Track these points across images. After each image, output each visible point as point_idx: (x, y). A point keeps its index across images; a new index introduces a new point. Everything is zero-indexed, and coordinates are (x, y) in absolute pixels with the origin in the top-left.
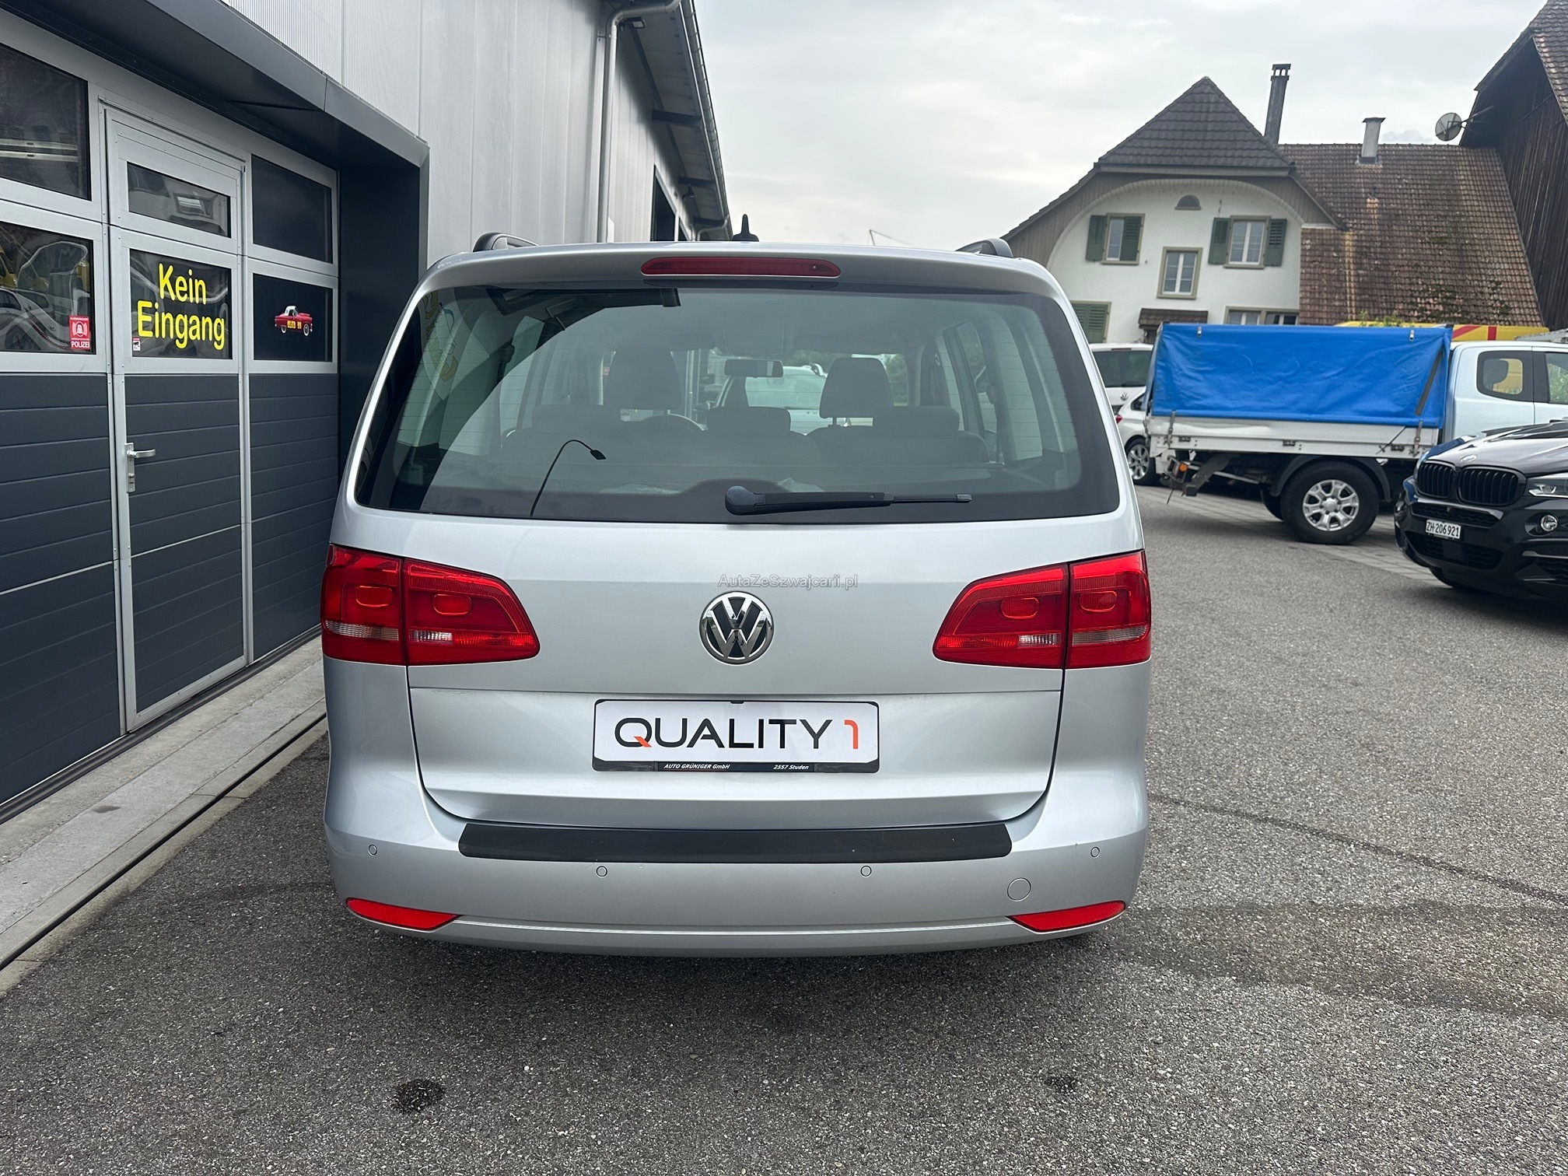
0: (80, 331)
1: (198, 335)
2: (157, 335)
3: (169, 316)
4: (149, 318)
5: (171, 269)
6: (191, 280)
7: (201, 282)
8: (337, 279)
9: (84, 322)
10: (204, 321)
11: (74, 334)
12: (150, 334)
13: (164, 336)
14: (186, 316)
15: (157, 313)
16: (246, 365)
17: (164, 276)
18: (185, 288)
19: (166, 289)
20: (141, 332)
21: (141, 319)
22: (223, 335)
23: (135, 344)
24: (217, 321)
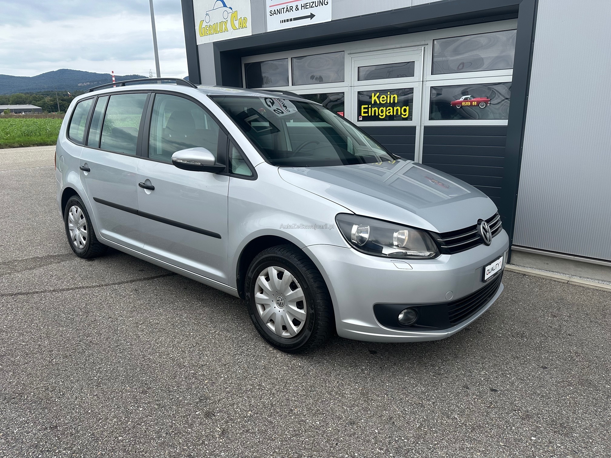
1: (392, 114)
2: (370, 115)
3: (377, 109)
4: (366, 110)
5: (378, 94)
6: (389, 96)
7: (396, 96)
10: (395, 108)
12: (367, 115)
13: (373, 115)
14: (385, 108)
15: (370, 109)
16: (423, 122)
17: (374, 96)
18: (385, 98)
19: (375, 100)
20: (363, 115)
21: (363, 110)
22: (407, 112)
23: (360, 118)
24: (404, 107)
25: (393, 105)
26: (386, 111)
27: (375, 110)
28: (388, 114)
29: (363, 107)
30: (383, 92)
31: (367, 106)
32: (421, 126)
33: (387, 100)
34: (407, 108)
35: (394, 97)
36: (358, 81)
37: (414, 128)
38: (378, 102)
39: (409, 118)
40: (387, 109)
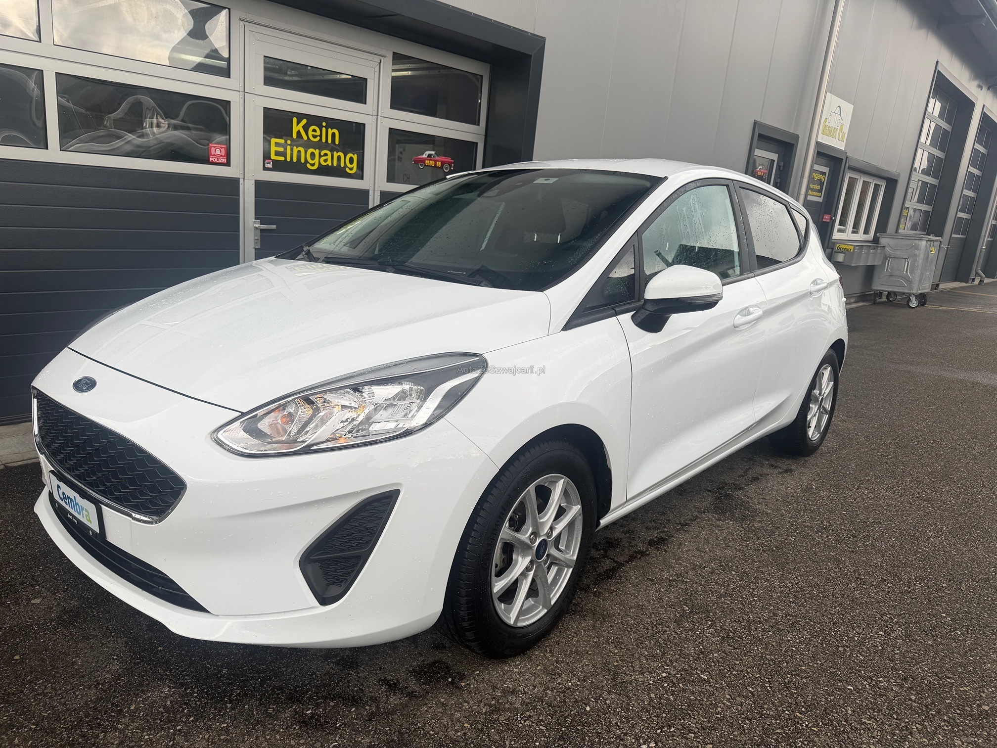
0: (218, 152)
1: (329, 162)
2: (288, 159)
3: (302, 149)
4: (281, 149)
5: (304, 121)
6: (324, 129)
7: (335, 131)
8: (484, 136)
9: (222, 148)
10: (336, 154)
11: (213, 154)
13: (295, 160)
15: (289, 148)
16: (378, 185)
17: (297, 125)
18: (318, 133)
19: (299, 132)
20: (273, 157)
21: (273, 149)
22: (355, 165)
23: (268, 163)
24: (350, 155)
25: (332, 148)
26: (320, 156)
27: (299, 152)
28: (323, 164)
29: (274, 141)
30: (314, 120)
31: (282, 141)
32: (375, 190)
33: (321, 136)
34: (355, 157)
35: (333, 134)
36: (265, 85)
38: (305, 138)
39: (359, 176)
40: (322, 154)
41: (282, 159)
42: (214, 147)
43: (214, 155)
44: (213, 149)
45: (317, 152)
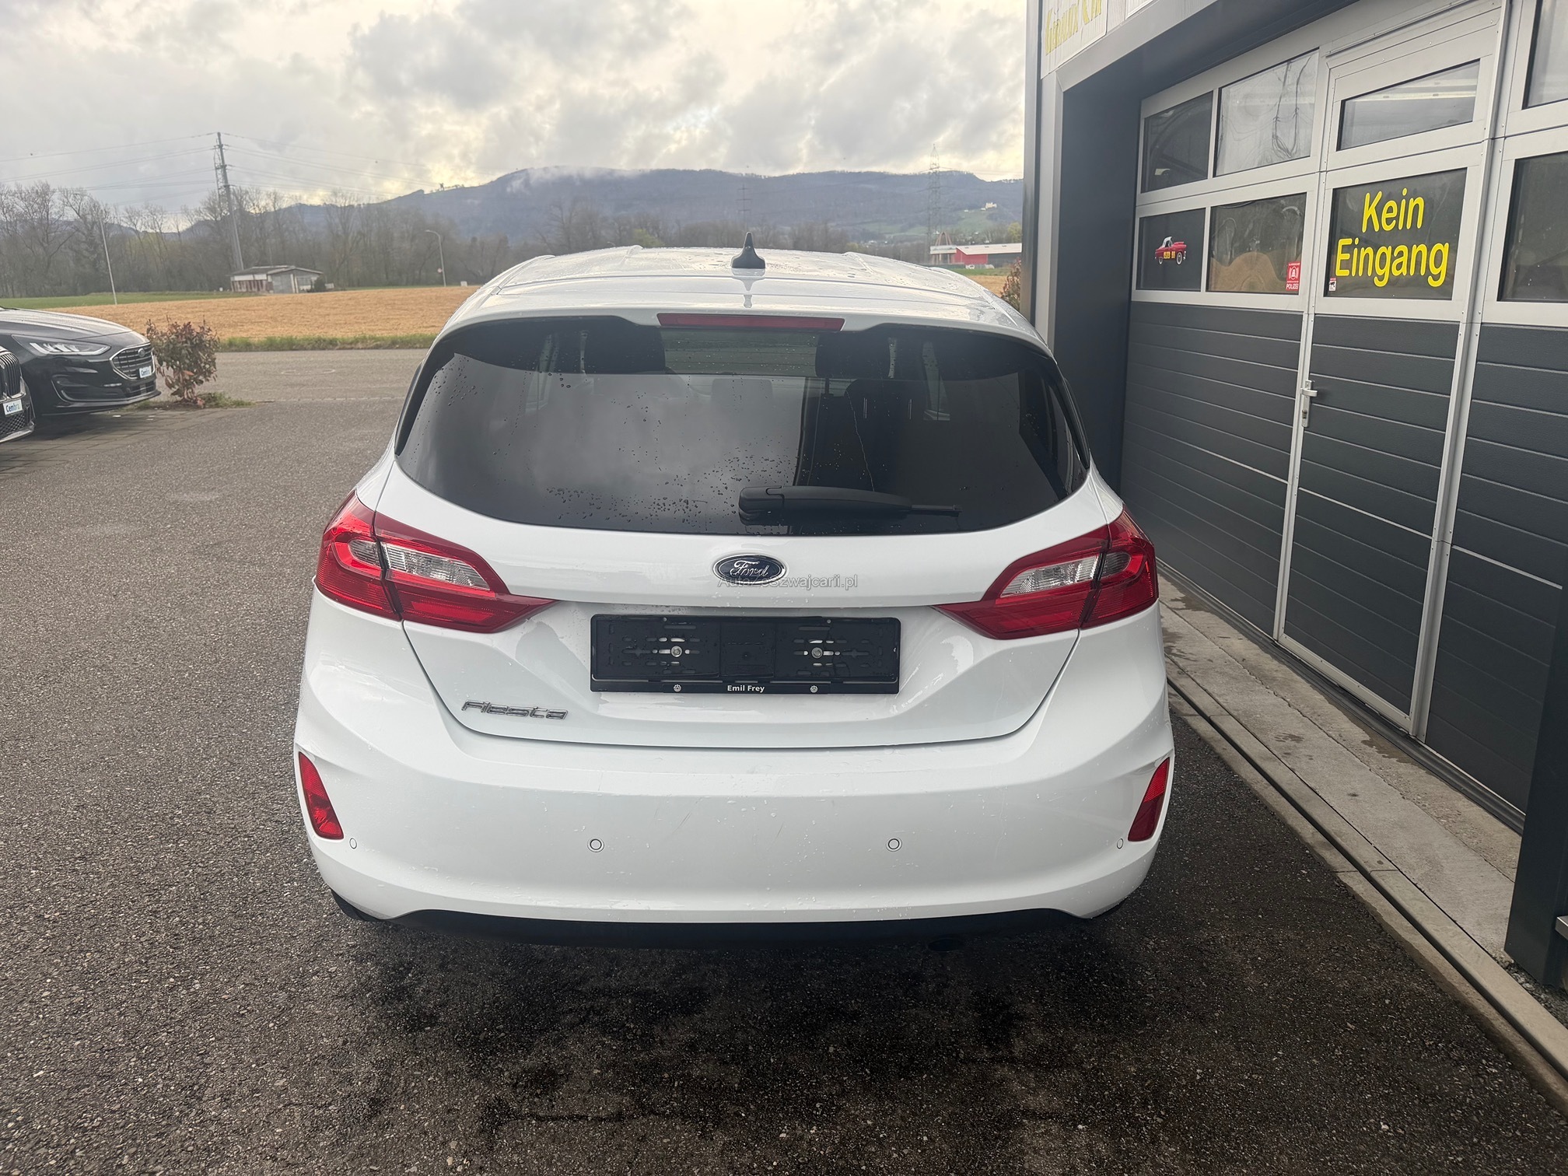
0: (1294, 274)
1: (1404, 270)
2: (1353, 273)
4: (1348, 256)
5: (1379, 195)
6: (1403, 204)
7: (1420, 201)
9: (1296, 267)
10: (1415, 250)
13: (1361, 274)
14: (1390, 248)
15: (1356, 251)
16: (1479, 308)
17: (1370, 205)
18: (1394, 215)
19: (1370, 219)
20: (1339, 272)
21: (1341, 256)
22: (1443, 268)
23: (1332, 284)
24: (1438, 246)
25: (1412, 237)
26: (1393, 259)
27: (1367, 255)
28: (1396, 273)
29: (1342, 242)
30: (1391, 189)
31: (1349, 241)
32: (1471, 323)
33: (1397, 218)
34: (1445, 249)
35: (1417, 207)
36: (1339, 148)
37: (1452, 329)
38: (1377, 229)
39: (1445, 292)
40: (1395, 255)
41: (1346, 273)
42: (1292, 267)
43: (1291, 280)
44: (1291, 269)
45: (1388, 252)
